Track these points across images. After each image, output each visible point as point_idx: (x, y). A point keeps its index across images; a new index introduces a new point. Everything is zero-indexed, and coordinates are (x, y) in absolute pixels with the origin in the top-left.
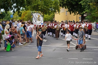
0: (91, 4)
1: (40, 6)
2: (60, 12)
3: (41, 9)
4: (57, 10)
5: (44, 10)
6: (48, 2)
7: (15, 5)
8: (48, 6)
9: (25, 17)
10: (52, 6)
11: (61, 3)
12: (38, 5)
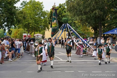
0: (76, 22)
1: (31, 24)
2: (50, 30)
3: (32, 27)
4: (46, 28)
5: (35, 28)
6: (38, 20)
7: (5, 23)
8: (38, 24)
9: (17, 35)
10: (42, 24)
11: (49, 21)
12: (29, 23)
